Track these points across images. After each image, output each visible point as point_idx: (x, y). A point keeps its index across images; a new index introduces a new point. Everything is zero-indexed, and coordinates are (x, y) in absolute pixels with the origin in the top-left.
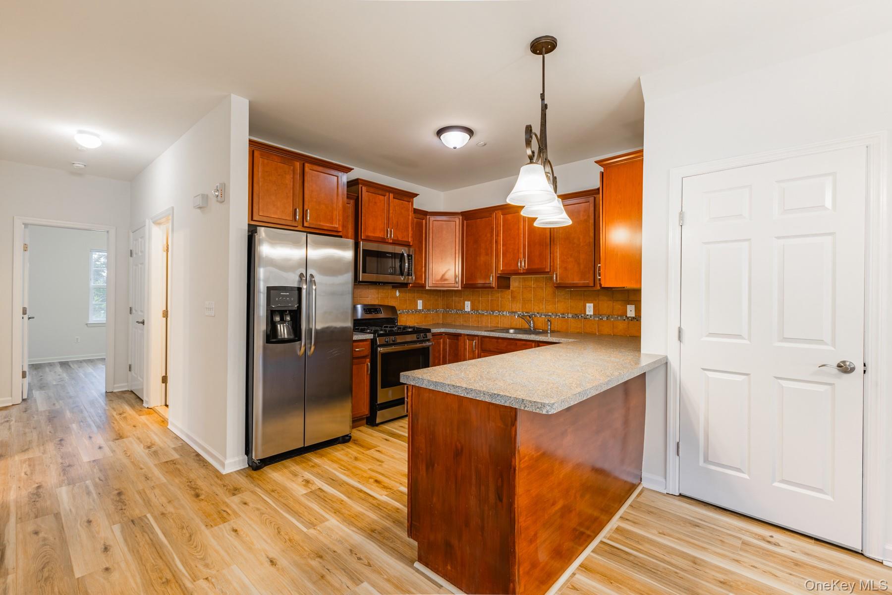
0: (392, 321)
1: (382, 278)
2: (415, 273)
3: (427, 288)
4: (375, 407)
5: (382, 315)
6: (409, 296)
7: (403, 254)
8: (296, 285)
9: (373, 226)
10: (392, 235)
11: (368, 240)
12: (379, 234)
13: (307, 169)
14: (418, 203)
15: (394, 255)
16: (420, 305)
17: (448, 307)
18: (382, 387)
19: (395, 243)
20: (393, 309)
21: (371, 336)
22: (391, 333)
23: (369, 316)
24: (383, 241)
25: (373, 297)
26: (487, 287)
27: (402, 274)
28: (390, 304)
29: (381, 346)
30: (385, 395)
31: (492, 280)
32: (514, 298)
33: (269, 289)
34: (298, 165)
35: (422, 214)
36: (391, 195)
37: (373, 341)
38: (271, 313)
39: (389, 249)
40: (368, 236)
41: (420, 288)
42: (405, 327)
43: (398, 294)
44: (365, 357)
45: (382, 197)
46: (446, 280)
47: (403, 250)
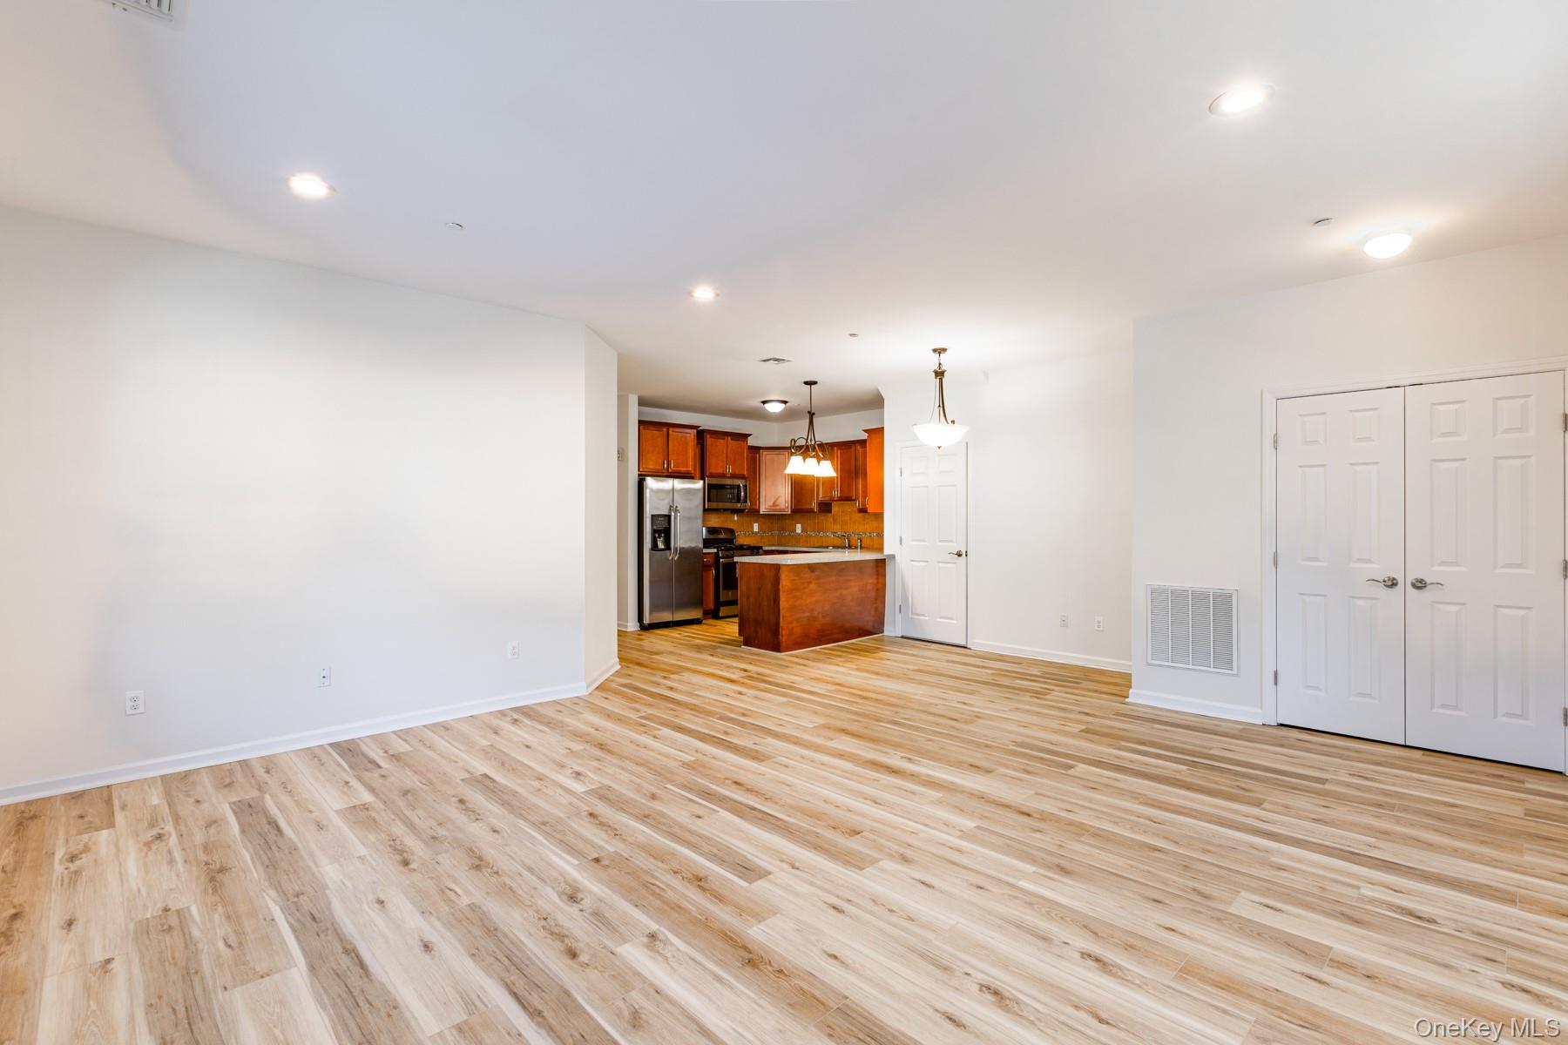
0: (731, 541)
1: (721, 505)
2: (750, 500)
3: (761, 513)
4: (718, 604)
5: (722, 536)
6: (746, 519)
7: (739, 486)
8: (667, 513)
9: (715, 465)
10: (730, 470)
11: (711, 476)
12: (720, 471)
13: (670, 432)
14: (751, 442)
15: (732, 487)
16: (756, 527)
17: (783, 529)
18: (724, 588)
19: (734, 476)
20: (732, 531)
21: (715, 550)
22: (731, 549)
23: (711, 537)
24: (723, 476)
25: (715, 521)
26: (811, 511)
27: (739, 501)
28: (729, 527)
29: (722, 558)
30: (725, 595)
31: (814, 506)
32: (835, 521)
33: (653, 516)
34: (665, 430)
35: (756, 450)
36: (729, 438)
37: (717, 554)
38: (654, 532)
39: (729, 482)
40: (711, 473)
41: (755, 513)
42: (742, 546)
43: (736, 518)
44: (711, 566)
45: (722, 441)
46: (777, 505)
47: (741, 483)
